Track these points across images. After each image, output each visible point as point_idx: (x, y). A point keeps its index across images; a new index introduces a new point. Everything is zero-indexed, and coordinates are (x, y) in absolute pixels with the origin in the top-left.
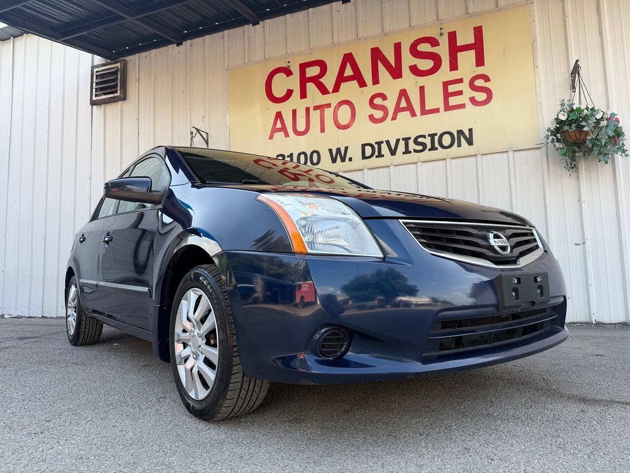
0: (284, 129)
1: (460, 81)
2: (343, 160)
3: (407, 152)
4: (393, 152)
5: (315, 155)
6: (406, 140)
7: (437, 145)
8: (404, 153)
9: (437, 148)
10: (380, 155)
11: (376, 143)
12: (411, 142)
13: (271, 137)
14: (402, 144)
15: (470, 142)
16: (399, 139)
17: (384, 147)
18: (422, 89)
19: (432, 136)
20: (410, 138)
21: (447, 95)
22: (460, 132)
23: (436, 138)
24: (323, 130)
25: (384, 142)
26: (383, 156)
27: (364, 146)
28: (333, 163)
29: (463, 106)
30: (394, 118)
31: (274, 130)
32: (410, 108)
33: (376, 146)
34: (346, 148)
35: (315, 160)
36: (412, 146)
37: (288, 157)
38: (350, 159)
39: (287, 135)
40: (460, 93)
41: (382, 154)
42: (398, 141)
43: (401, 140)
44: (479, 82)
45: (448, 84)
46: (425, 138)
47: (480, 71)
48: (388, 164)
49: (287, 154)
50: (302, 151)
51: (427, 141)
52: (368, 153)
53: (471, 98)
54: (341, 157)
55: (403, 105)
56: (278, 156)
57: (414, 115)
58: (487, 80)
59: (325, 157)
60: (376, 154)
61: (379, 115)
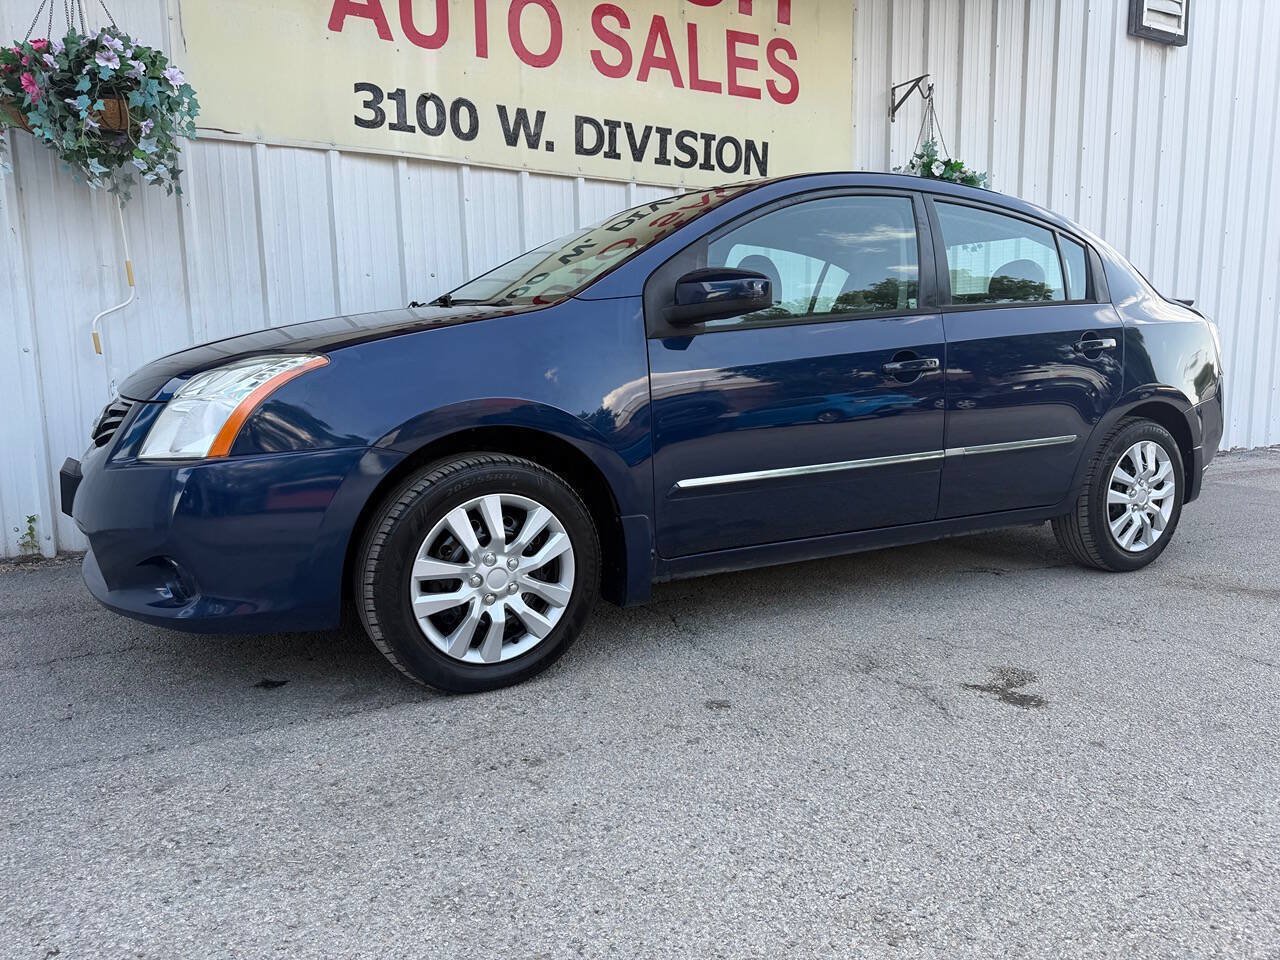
0: (374, 12)
1: (753, 39)
2: (533, 144)
3: (662, 160)
4: (638, 154)
5: (464, 112)
6: (664, 133)
7: (713, 161)
8: (657, 161)
9: (713, 166)
10: (613, 154)
11: (607, 122)
12: (671, 140)
13: (336, 25)
14: (655, 138)
15: (763, 169)
16: (651, 128)
17: (621, 133)
18: (692, 29)
19: (708, 138)
20: (669, 131)
21: (735, 63)
22: (750, 145)
23: (714, 144)
24: (482, 51)
25: (623, 125)
26: (618, 156)
27: (581, 121)
28: (509, 144)
29: (754, 94)
30: (642, 76)
32: (670, 63)
33: (606, 129)
34: (541, 115)
35: (465, 127)
36: (673, 151)
37: (391, 96)
38: (550, 146)
39: (385, 34)
40: (752, 65)
41: (618, 151)
43: (654, 130)
44: (781, 55)
45: (733, 37)
46: (696, 140)
47: (783, 32)
48: (626, 177)
49: (387, 89)
50: (429, 90)
51: (699, 146)
52: (590, 141)
53: (771, 84)
54: (528, 136)
55: (659, 52)
56: (359, 87)
57: (678, 83)
58: (793, 55)
59: (490, 124)
60: (606, 148)
61: (613, 57)
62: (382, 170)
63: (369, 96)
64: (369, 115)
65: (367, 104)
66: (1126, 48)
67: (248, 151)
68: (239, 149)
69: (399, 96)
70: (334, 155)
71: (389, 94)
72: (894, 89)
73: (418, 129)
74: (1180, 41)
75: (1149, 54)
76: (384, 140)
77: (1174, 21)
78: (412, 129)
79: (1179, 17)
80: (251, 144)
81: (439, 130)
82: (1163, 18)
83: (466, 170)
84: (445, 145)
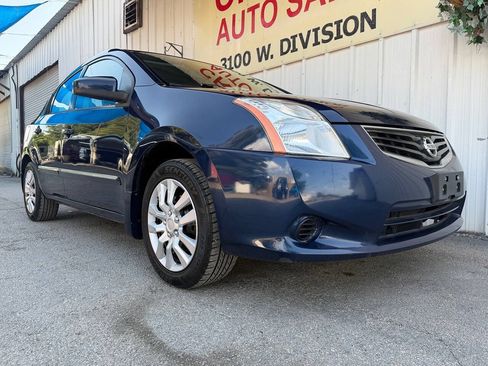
0: (226, 35)
2: (267, 58)
3: (317, 43)
4: (305, 46)
5: (247, 56)
6: (316, 30)
7: (342, 33)
8: (314, 45)
9: (342, 36)
10: (295, 50)
11: (292, 37)
12: (320, 32)
13: (218, 43)
14: (312, 34)
15: (373, 25)
17: (298, 39)
19: (338, 23)
20: (319, 28)
22: (364, 15)
23: (342, 24)
24: (253, 31)
25: (299, 35)
26: (297, 50)
27: (282, 41)
28: (259, 61)
30: (307, 8)
31: (221, 36)
33: (292, 41)
34: (269, 46)
35: (247, 61)
36: (321, 37)
37: (228, 60)
38: (272, 57)
39: (228, 40)
41: (296, 48)
42: (309, 32)
43: (312, 31)
46: (332, 26)
49: (227, 58)
50: (238, 53)
51: (333, 29)
52: (285, 49)
54: (265, 56)
56: (222, 60)
59: (254, 56)
60: (291, 49)
61: (295, 7)
63: (224, 62)
73: (234, 67)
81: (240, 65)
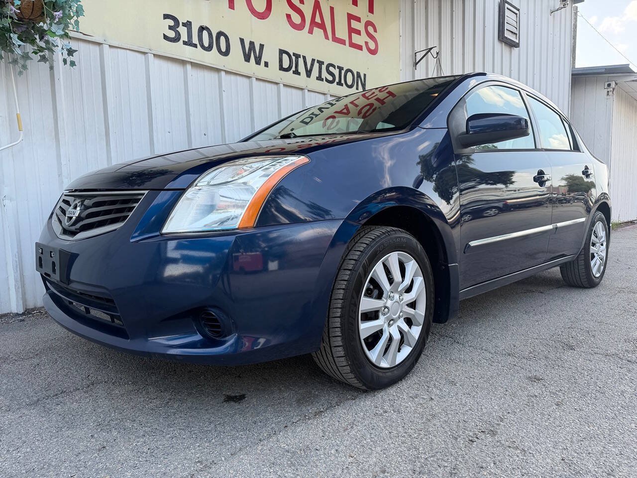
1: (358, 19)
2: (258, 62)
3: (319, 78)
4: (309, 73)
5: (222, 39)
6: (321, 63)
7: (343, 81)
8: (317, 79)
9: (343, 84)
10: (297, 72)
11: (294, 55)
12: (324, 67)
14: (316, 65)
17: (301, 60)
18: (332, 9)
19: (340, 69)
20: (323, 63)
21: (352, 31)
22: (358, 74)
23: (343, 73)
24: (231, 5)
25: (302, 57)
26: (299, 74)
27: (282, 52)
28: (245, 60)
29: (359, 48)
30: (310, 31)
32: (322, 26)
33: (294, 58)
34: (261, 47)
35: (223, 48)
36: (325, 74)
38: (266, 64)
40: (358, 32)
41: (299, 71)
43: (316, 61)
44: (370, 29)
45: (351, 17)
46: (335, 69)
47: (371, 18)
48: (303, 86)
49: (182, 20)
50: (205, 24)
51: (336, 72)
52: (286, 65)
53: (366, 43)
54: (255, 57)
55: (318, 20)
56: (166, 16)
57: (327, 37)
58: (375, 31)
59: (236, 48)
60: (293, 69)
61: (296, 19)
62: (176, 69)
63: (172, 23)
64: (172, 34)
65: (170, 28)
66: (498, 45)
67: (97, 48)
68: (91, 47)
69: (188, 25)
70: (151, 57)
71: (183, 23)
72: (416, 53)
73: (198, 46)
74: (516, 45)
75: (506, 49)
76: (180, 50)
77: (515, 36)
78: (195, 46)
79: (516, 34)
80: (99, 44)
81: (209, 49)
82: (510, 34)
83: (223, 73)
84: (212, 58)
